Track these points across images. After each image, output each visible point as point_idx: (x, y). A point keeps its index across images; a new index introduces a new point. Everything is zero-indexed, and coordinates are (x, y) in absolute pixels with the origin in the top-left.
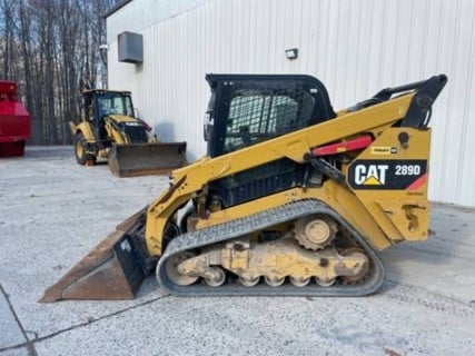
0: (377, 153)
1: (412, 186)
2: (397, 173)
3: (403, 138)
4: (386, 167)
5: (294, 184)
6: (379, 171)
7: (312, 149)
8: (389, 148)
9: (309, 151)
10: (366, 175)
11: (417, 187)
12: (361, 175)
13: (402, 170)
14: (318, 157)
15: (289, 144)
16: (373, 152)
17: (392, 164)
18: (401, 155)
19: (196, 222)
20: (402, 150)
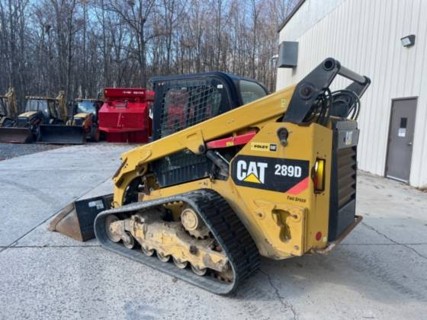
0: (257, 149)
1: (292, 189)
2: (276, 173)
3: (283, 134)
4: (266, 165)
5: (206, 175)
6: (258, 169)
7: (205, 142)
8: (268, 145)
9: (203, 144)
10: (246, 171)
11: (298, 192)
12: (243, 171)
13: (282, 170)
14: (213, 150)
15: (188, 137)
16: (253, 148)
17: (272, 162)
18: (281, 154)
19: (142, 196)
20: (282, 147)
